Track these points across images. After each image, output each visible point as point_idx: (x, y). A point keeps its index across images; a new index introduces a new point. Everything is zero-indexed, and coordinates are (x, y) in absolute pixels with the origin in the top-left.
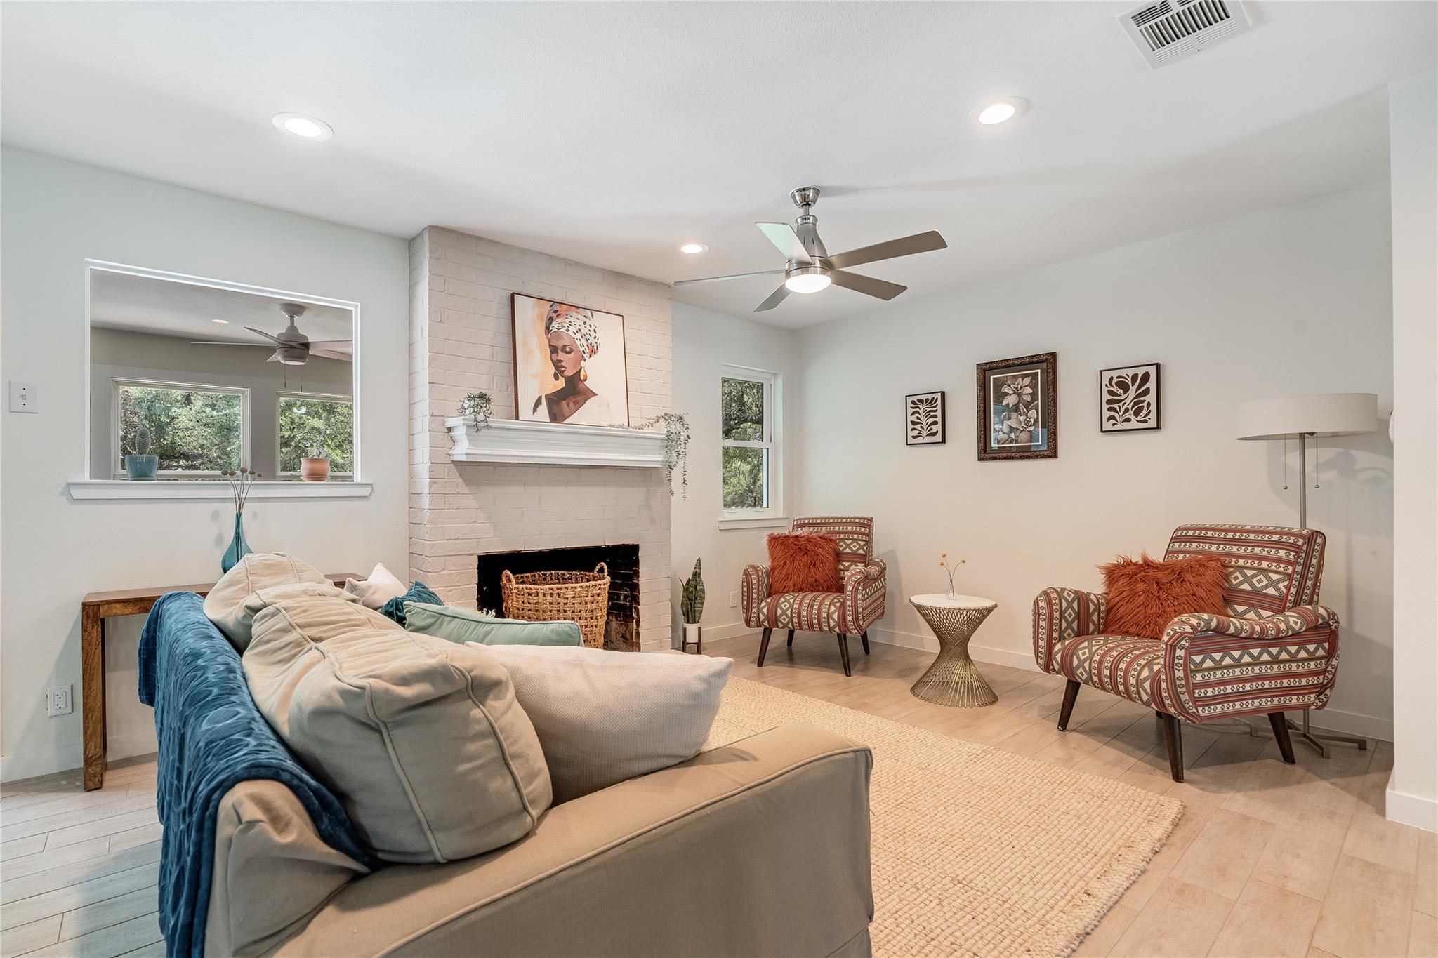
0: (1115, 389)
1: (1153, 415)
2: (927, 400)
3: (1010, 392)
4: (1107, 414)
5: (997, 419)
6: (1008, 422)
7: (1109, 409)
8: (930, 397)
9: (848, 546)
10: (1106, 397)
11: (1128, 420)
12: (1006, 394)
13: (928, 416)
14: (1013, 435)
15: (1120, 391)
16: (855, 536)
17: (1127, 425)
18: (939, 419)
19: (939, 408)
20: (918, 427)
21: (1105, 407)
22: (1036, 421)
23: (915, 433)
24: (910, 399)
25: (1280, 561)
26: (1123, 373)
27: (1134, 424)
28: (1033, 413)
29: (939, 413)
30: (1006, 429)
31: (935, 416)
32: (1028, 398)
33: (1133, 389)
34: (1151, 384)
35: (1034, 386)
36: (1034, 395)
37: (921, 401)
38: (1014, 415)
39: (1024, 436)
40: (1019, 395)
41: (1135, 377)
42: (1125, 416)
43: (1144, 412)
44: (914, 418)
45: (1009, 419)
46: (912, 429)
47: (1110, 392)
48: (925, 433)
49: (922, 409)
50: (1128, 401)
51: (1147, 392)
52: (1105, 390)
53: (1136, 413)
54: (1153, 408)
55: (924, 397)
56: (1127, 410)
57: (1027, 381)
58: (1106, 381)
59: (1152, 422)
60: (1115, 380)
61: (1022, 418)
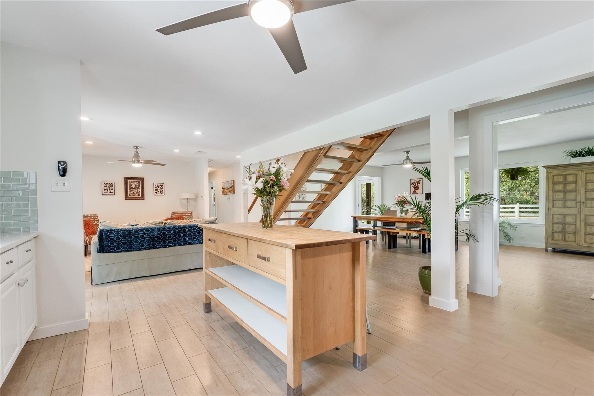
0: (157, 187)
1: (163, 193)
2: (109, 184)
3: (133, 184)
4: (155, 192)
5: (130, 190)
6: (133, 191)
7: (156, 191)
8: (110, 183)
9: (94, 222)
10: (155, 188)
11: (159, 193)
12: (132, 185)
13: (110, 187)
14: (134, 194)
15: (158, 187)
16: (95, 220)
17: (159, 194)
18: (113, 189)
19: (113, 186)
20: (106, 190)
21: (155, 190)
22: (140, 191)
23: (106, 192)
24: (103, 183)
25: (189, 216)
26: (158, 184)
27: (160, 194)
28: (139, 190)
29: (113, 187)
30: (132, 193)
31: (112, 188)
32: (138, 187)
33: (160, 187)
34: (163, 187)
35: (139, 184)
36: (139, 186)
37: (108, 184)
38: (134, 190)
39: (137, 195)
40: (136, 185)
41: (160, 185)
42: (159, 192)
43: (162, 192)
44: (105, 188)
45: (133, 190)
46: (104, 191)
47: (156, 188)
48: (109, 192)
49: (108, 186)
50: (159, 189)
51: (162, 188)
52: (155, 187)
53: (161, 192)
54: (163, 191)
55: (108, 183)
56: (159, 191)
57: (137, 183)
58: (155, 185)
59: (163, 194)
60: (157, 185)
61: (136, 191)
